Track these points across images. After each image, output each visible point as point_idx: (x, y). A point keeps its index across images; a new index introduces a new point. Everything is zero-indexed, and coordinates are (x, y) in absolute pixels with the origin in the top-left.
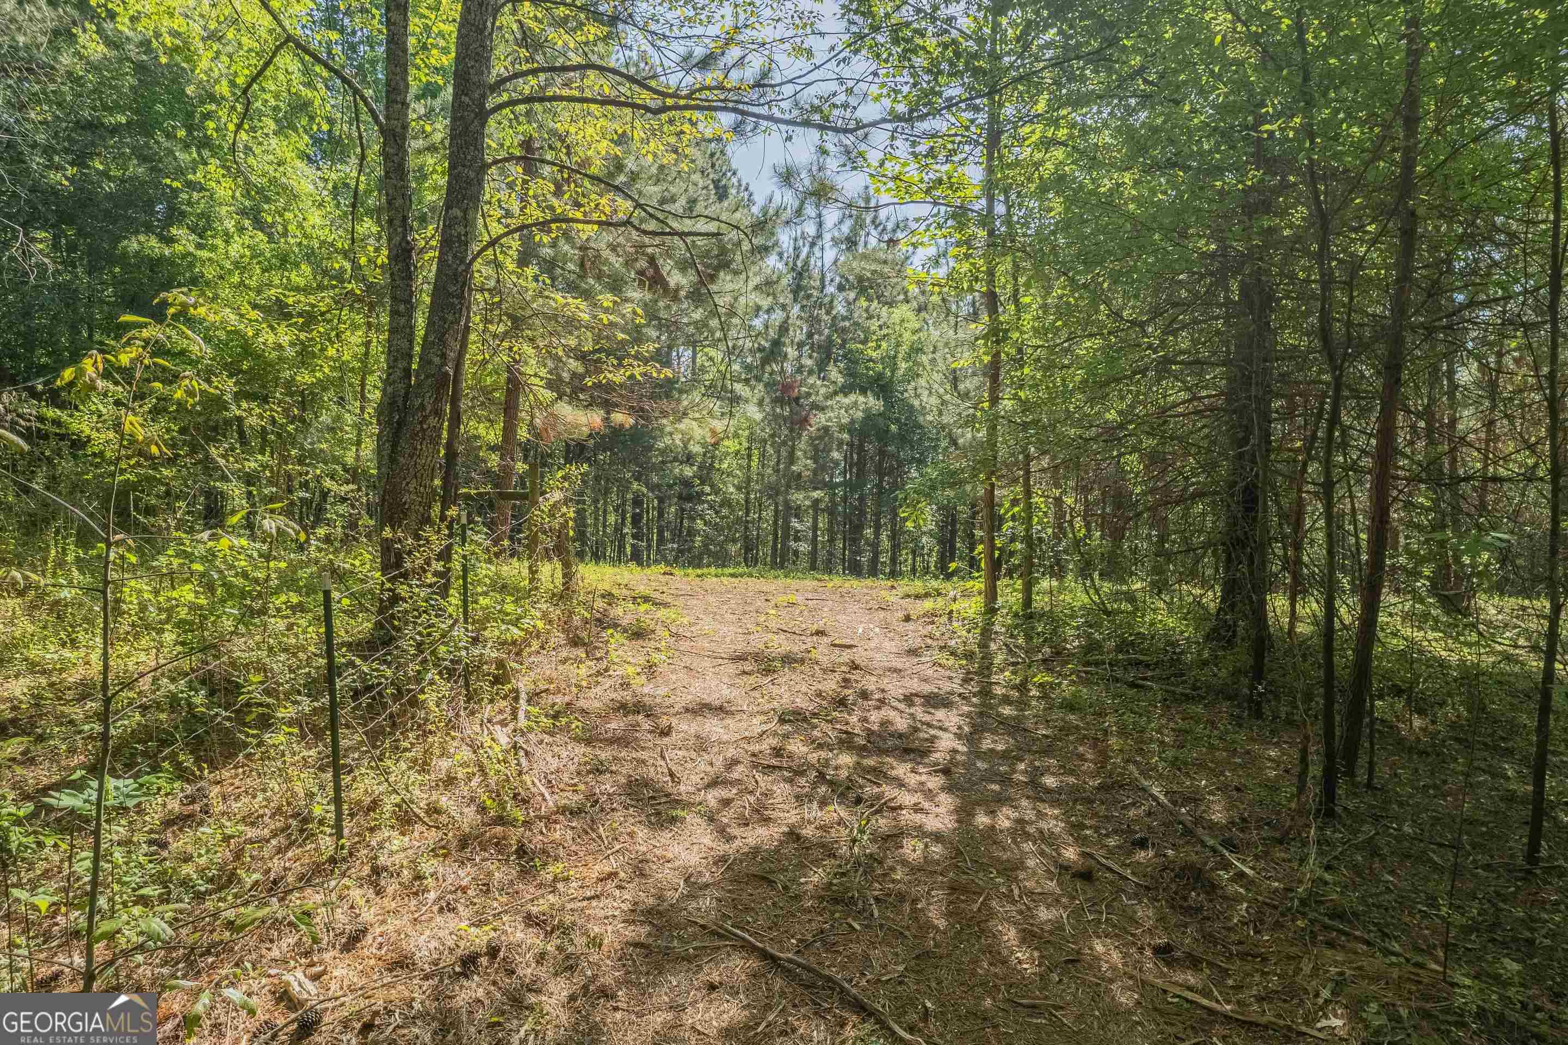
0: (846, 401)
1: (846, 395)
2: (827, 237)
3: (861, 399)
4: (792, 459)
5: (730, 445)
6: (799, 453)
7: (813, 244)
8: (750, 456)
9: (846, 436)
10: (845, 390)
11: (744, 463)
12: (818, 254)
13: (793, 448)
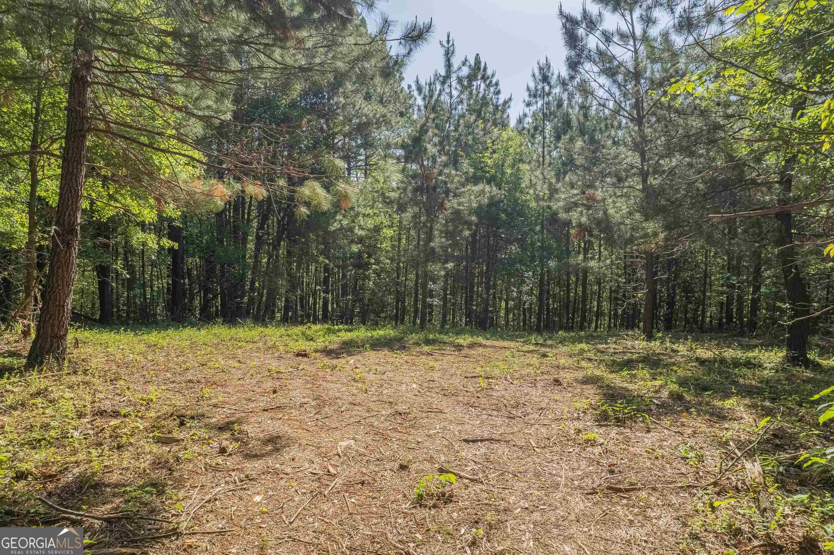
0: (476, 188)
1: (476, 184)
2: (454, 76)
3: (487, 188)
4: (430, 238)
5: (388, 232)
6: (436, 233)
7: (443, 83)
8: (400, 239)
9: (474, 218)
10: (475, 180)
11: (396, 243)
12: (447, 90)
13: (431, 228)
